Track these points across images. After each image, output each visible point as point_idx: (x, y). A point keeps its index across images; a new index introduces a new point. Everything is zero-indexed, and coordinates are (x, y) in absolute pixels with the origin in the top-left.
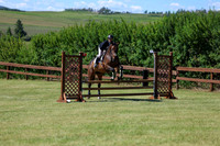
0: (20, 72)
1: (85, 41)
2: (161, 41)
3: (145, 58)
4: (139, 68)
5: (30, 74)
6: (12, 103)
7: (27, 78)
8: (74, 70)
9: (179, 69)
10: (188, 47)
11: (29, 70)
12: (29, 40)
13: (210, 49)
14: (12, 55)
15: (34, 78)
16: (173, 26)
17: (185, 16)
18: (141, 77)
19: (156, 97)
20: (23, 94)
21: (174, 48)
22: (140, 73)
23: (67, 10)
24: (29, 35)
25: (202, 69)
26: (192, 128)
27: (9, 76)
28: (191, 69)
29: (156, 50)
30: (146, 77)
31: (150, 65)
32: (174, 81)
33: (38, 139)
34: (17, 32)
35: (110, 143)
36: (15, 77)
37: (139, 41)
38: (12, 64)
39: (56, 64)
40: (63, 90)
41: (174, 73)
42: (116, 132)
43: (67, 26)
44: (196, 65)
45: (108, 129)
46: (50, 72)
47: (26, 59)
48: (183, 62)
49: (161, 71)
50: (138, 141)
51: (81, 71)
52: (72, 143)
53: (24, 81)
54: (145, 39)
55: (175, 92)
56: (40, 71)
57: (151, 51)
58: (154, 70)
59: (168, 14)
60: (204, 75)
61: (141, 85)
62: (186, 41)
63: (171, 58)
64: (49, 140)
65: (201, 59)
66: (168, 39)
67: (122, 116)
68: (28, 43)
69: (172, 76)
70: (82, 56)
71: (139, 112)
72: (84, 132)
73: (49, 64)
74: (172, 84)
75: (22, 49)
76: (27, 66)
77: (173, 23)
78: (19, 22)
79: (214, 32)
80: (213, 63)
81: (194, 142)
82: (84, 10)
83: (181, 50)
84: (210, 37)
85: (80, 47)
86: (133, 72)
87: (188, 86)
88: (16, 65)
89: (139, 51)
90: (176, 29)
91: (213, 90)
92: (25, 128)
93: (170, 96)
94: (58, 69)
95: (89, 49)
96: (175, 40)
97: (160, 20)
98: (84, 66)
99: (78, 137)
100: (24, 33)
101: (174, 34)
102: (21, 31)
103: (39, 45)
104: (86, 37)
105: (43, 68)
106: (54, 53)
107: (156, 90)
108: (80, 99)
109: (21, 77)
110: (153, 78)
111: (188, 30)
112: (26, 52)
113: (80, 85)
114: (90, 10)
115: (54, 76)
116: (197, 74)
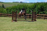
0: (3, 15)
1: (17, 9)
2: (33, 9)
3: (30, 12)
4: (29, 14)
5: (5, 16)
6: (1, 22)
7: (5, 17)
8: (15, 15)
9: (37, 15)
10: (39, 10)
11: (5, 15)
12: (5, 8)
13: (44, 10)
14: (1, 12)
15: (6, 17)
16: (36, 6)
17: (38, 3)
18: (29, 16)
19: (32, 20)
20: (4, 20)
21: (36, 10)
22: (29, 15)
23: (13, 2)
24: (5, 7)
25: (42, 15)
26: (40, 27)
27: (1, 16)
28: (40, 15)
29: (32, 11)
30: (30, 16)
31: (31, 14)
32: (36, 17)
33: (7, 30)
34: (2, 7)
35: (22, 30)
36: (2, 16)
37: (29, 9)
38: (1, 14)
39: (11, 14)
40: (12, 19)
41: (36, 15)
42: (24, 28)
43: (13, 5)
44: (41, 14)
45: (22, 27)
46: (10, 15)
47: (4, 13)
48: (38, 13)
49: (33, 15)
50: (28, 30)
51: (16, 15)
52: (14, 30)
53: (4, 17)
54: (30, 8)
55: (36, 20)
56: (7, 15)
57: (31, 11)
58: (32, 15)
59: (35, 3)
60: (42, 16)
61: (29, 18)
62: (38, 9)
63: (35, 12)
64: (9, 30)
65: (42, 12)
66: (35, 8)
67: (25, 25)
68: (5, 9)
69: (36, 16)
70: (16, 12)
71: (29, 24)
72: (17, 28)
73: (9, 14)
74: (36, 18)
75: (4, 10)
76: (5, 14)
77: (36, 5)
78: (3, 5)
79: (45, 7)
80: (44, 13)
81: (40, 30)
82: (17, 2)
83: (38, 11)
84: (44, 8)
85: (16, 10)
86: (27, 15)
87: (39, 18)
88: (2, 14)
89: (28, 11)
90: (37, 6)
91: (44, 19)
92: (4, 27)
93: (35, 20)
94: (11, 15)
95: (18, 10)
96: (36, 8)
97: (33, 4)
98: (17, 14)
99: (16, 29)
100: (4, 7)
101: (36, 7)
102: (3, 7)
103: (7, 9)
104: (17, 8)
105: (8, 14)
106: (10, 11)
107: (32, 19)
108: (16, 21)
109: (3, 16)
110: (32, 17)
111: (39, 6)
112: (4, 11)
113: (16, 18)
114: (18, 2)
115: (11, 16)
116: (41, 16)
